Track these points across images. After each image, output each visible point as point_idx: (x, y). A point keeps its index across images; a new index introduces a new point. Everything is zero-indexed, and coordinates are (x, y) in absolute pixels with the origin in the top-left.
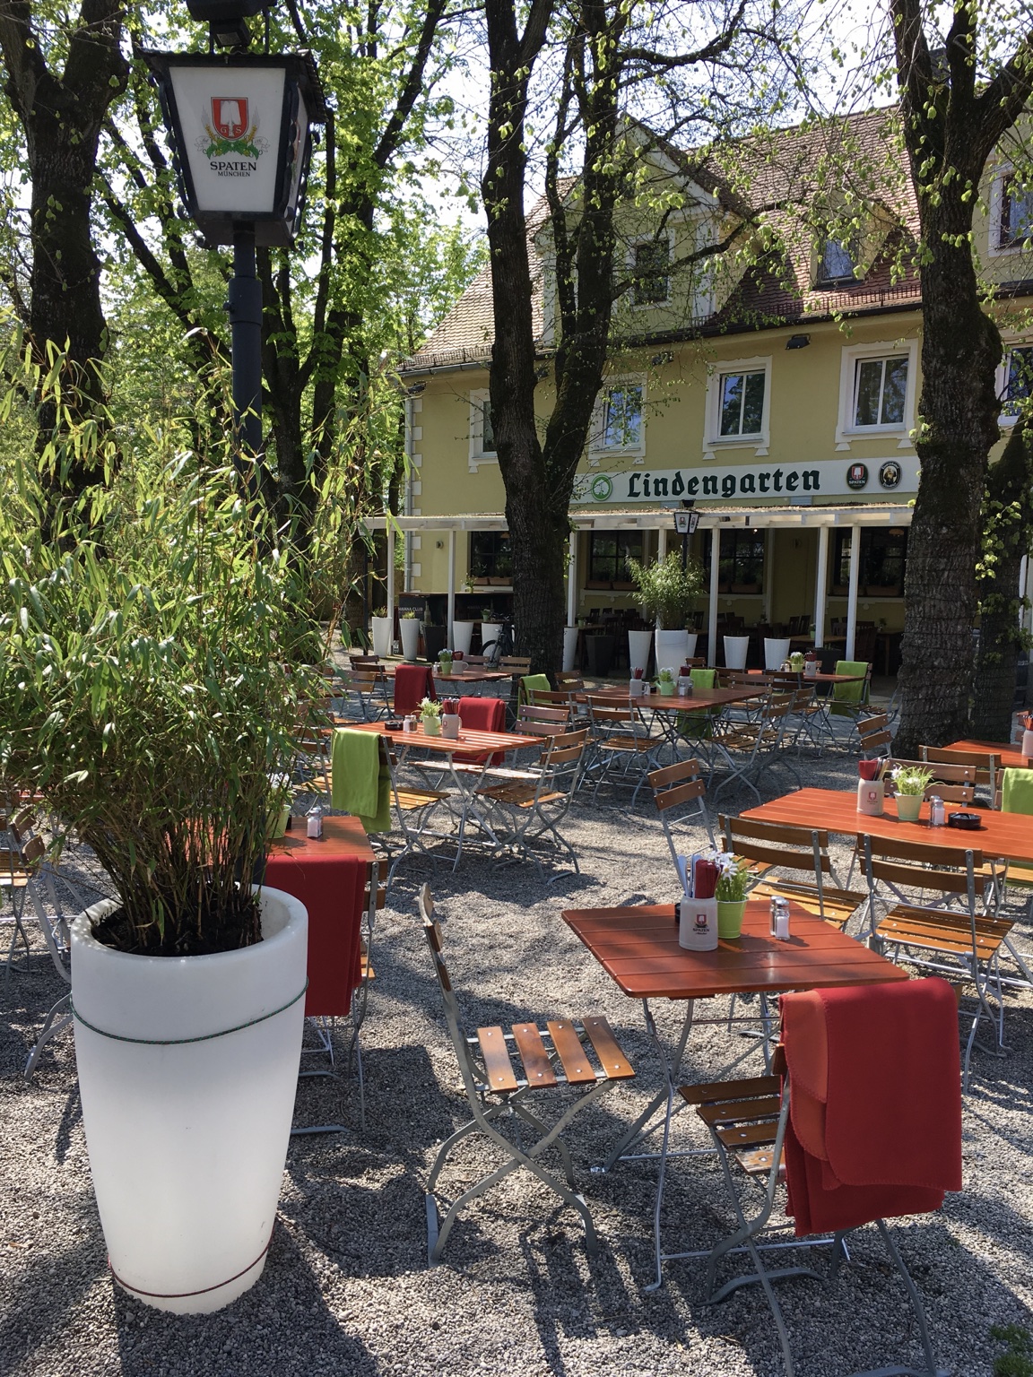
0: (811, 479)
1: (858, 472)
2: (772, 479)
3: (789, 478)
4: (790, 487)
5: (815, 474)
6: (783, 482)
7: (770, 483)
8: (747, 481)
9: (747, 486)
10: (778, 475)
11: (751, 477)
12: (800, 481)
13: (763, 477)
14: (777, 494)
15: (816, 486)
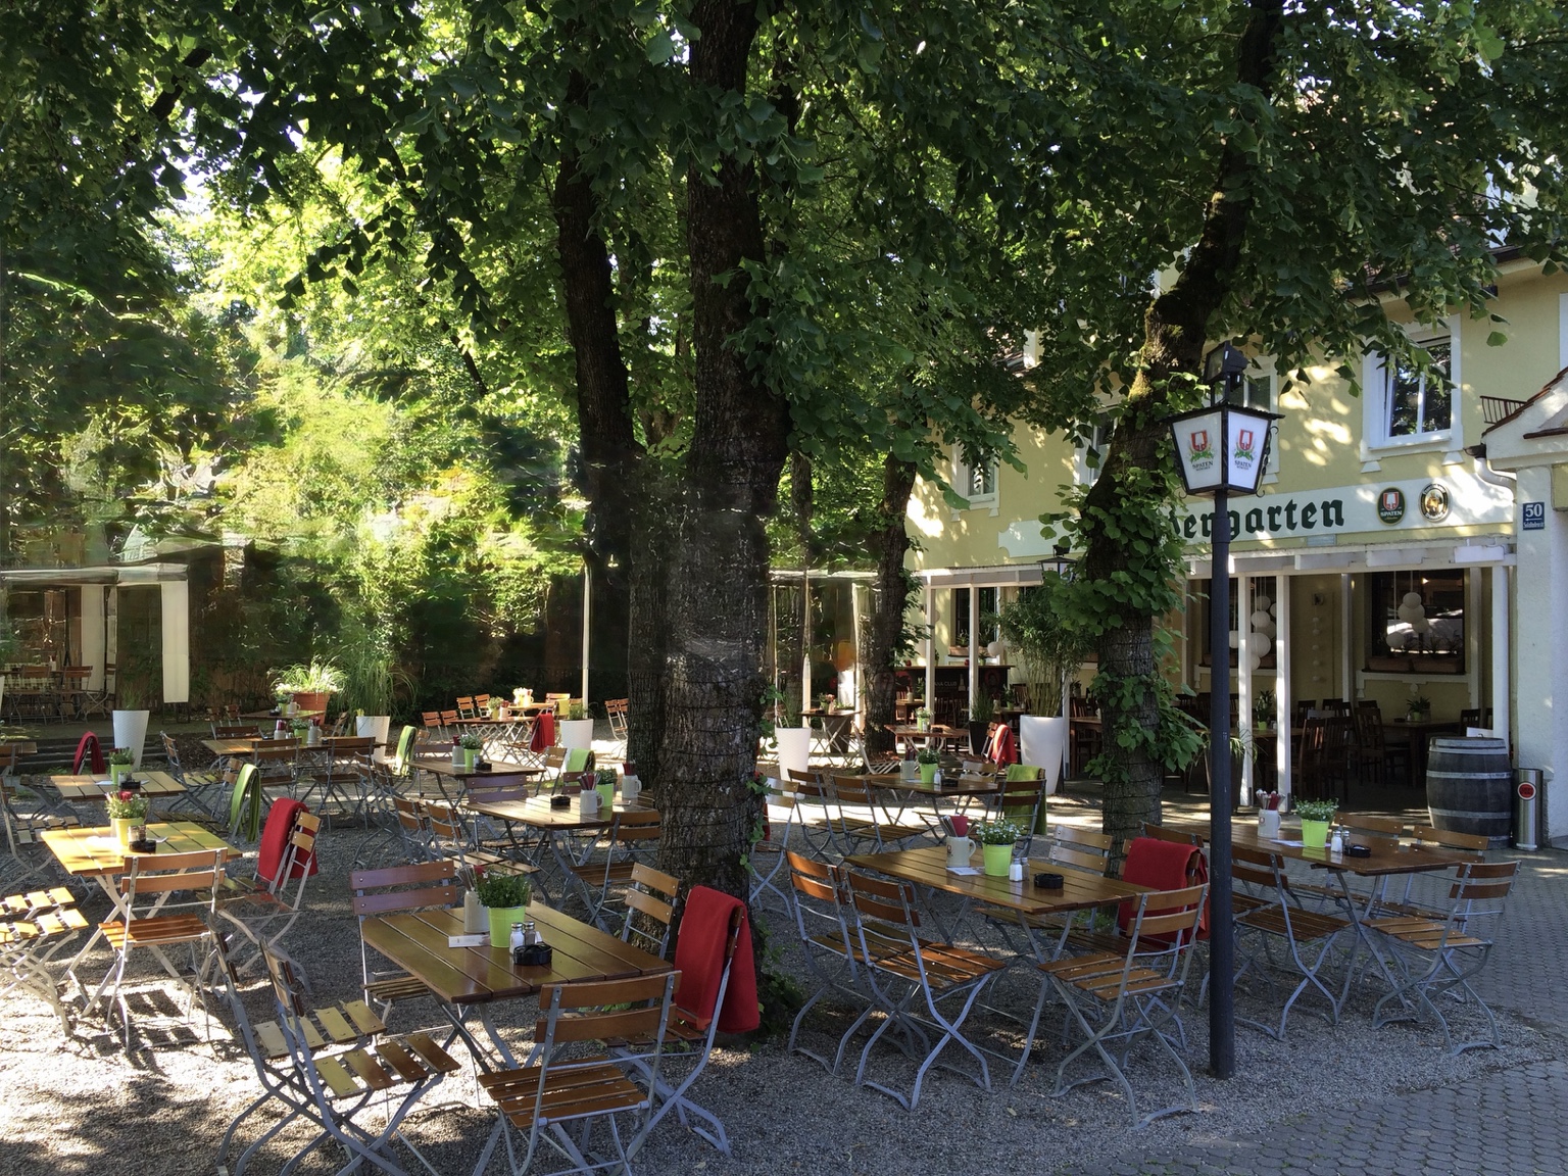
0: (1332, 511)
1: (1391, 499)
2: (1284, 514)
3: (1304, 512)
4: (1307, 524)
5: (1337, 505)
6: (1297, 516)
7: (1281, 519)
8: (1254, 517)
9: (1254, 524)
10: (1291, 507)
11: (1257, 512)
12: (1318, 516)
13: (1273, 511)
14: (1290, 533)
15: (1340, 521)
